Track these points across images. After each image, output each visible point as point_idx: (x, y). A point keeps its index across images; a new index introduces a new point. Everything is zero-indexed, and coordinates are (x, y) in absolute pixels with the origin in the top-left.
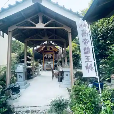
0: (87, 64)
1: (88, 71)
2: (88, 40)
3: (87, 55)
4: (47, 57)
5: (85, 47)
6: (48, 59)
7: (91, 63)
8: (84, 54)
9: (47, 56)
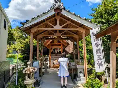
0: (99, 62)
1: (99, 67)
2: (99, 44)
3: (99, 55)
4: (54, 52)
5: (97, 49)
6: (55, 53)
7: (101, 61)
8: (96, 54)
9: (55, 50)
